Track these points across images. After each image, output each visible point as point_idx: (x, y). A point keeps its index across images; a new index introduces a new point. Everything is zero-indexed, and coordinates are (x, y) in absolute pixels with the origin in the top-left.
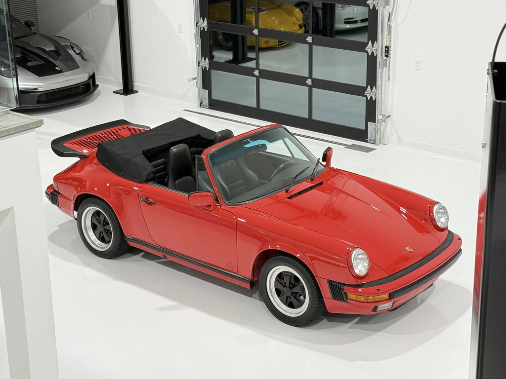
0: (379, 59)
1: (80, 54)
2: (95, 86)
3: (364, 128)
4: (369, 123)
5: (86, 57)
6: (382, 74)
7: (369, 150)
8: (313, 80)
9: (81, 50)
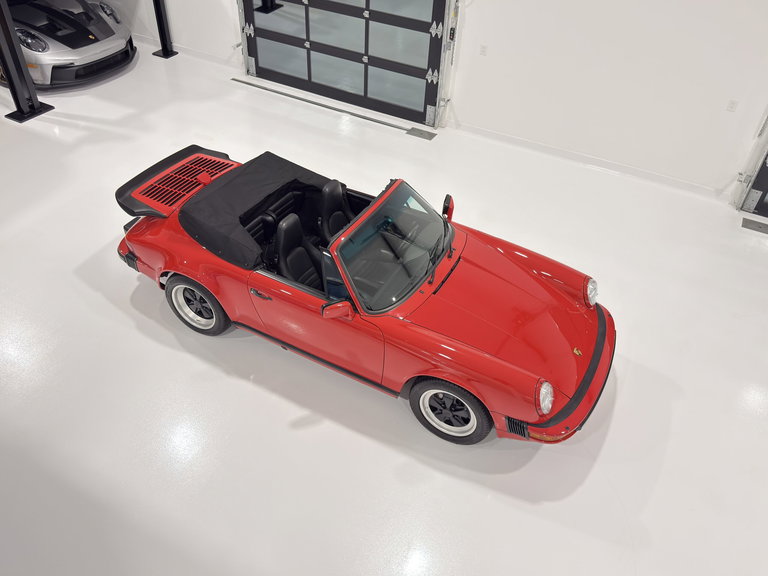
0: (444, 43)
1: (112, 15)
2: (134, 49)
3: (422, 110)
4: (429, 107)
5: (119, 17)
6: (445, 56)
7: (431, 136)
8: (370, 58)
9: (112, 10)
